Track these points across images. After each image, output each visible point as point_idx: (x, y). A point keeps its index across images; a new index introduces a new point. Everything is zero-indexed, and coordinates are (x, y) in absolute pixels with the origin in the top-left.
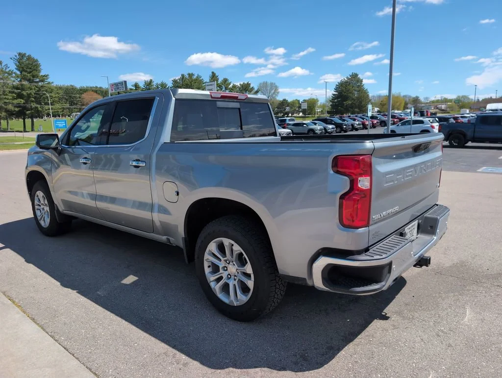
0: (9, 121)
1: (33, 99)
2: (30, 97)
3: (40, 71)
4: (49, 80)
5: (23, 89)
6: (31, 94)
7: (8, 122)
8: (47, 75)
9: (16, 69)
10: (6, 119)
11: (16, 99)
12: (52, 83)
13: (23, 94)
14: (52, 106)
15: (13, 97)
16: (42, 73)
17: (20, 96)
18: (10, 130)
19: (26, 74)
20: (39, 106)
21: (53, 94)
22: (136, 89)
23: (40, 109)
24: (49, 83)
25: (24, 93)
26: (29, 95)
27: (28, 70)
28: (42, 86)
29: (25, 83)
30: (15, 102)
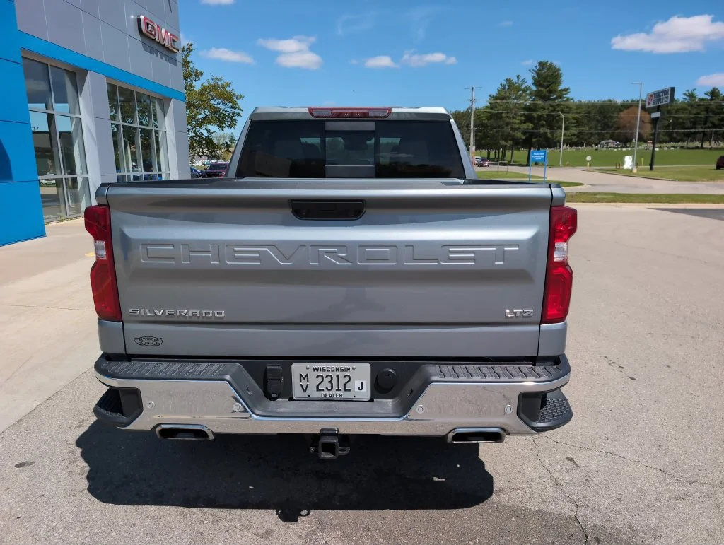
0: (515, 152)
1: (544, 122)
2: (541, 120)
3: (559, 84)
4: (569, 96)
5: (535, 111)
6: (542, 116)
7: (512, 153)
8: (568, 89)
9: (533, 84)
10: (511, 149)
11: (524, 123)
12: (572, 99)
13: (533, 117)
14: (566, 132)
15: (521, 121)
16: (562, 87)
17: (529, 119)
18: (512, 163)
19: (542, 89)
20: (549, 131)
21: (570, 116)
22: (711, 99)
23: (549, 136)
24: (568, 99)
25: (535, 115)
26: (540, 118)
27: (546, 84)
28: (557, 105)
29: (540, 102)
30: (524, 126)
